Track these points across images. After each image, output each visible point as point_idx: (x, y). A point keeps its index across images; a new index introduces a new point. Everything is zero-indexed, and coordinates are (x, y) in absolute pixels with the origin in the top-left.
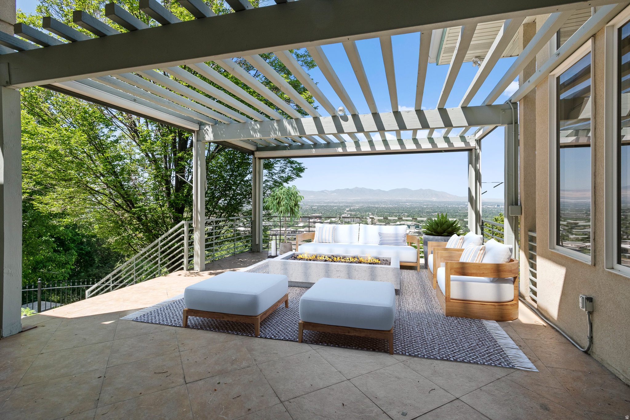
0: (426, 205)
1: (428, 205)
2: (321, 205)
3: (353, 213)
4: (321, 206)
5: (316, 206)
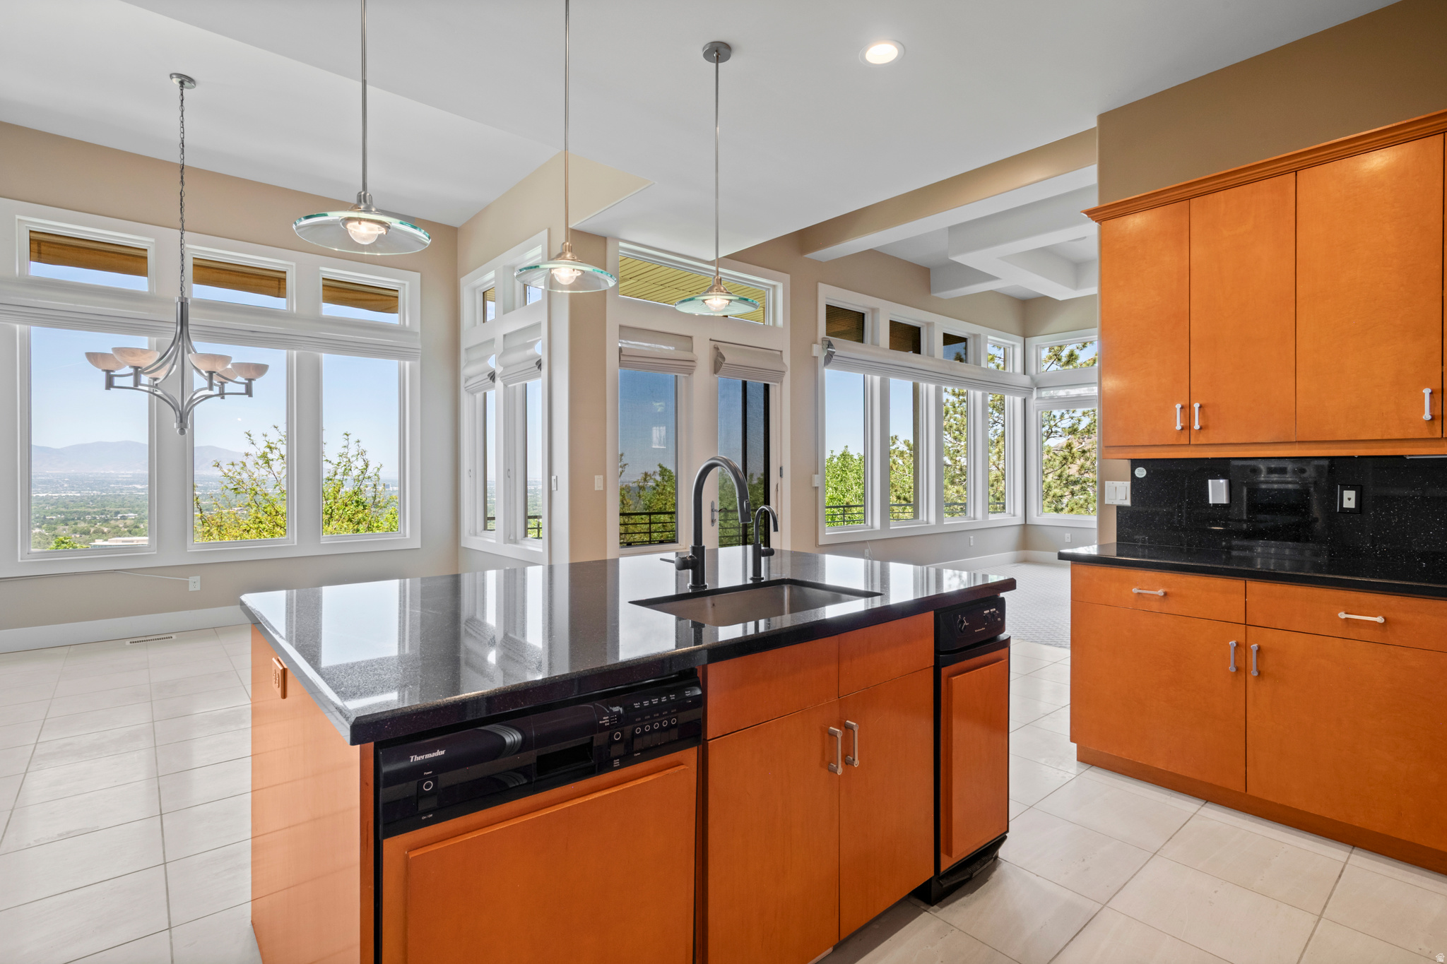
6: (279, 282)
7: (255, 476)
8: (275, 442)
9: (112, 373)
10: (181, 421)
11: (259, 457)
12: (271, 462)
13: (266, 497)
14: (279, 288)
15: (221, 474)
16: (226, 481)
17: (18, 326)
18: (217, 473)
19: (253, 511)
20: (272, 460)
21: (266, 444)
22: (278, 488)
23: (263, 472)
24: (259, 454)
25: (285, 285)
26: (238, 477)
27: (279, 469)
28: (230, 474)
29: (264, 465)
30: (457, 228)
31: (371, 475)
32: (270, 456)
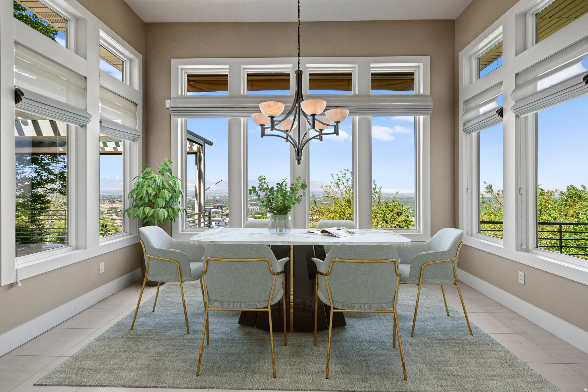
0: (318, 195)
1: (319, 195)
2: (224, 195)
3: (253, 203)
4: (223, 197)
5: (218, 196)
6: (348, 81)
7: (334, 191)
8: (341, 177)
9: (264, 127)
10: (298, 155)
11: (335, 184)
12: (339, 186)
13: (338, 200)
14: (348, 85)
15: (323, 190)
16: (325, 193)
17: (242, 119)
18: (322, 190)
19: (333, 205)
20: (340, 185)
21: (338, 178)
22: (342, 196)
23: (337, 190)
24: (335, 182)
25: (352, 82)
26: (328, 191)
27: (342, 188)
28: (326, 190)
29: (337, 187)
30: (454, 20)
31: (377, 191)
32: (339, 183)
